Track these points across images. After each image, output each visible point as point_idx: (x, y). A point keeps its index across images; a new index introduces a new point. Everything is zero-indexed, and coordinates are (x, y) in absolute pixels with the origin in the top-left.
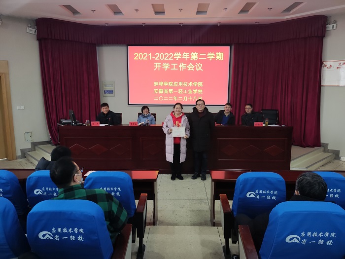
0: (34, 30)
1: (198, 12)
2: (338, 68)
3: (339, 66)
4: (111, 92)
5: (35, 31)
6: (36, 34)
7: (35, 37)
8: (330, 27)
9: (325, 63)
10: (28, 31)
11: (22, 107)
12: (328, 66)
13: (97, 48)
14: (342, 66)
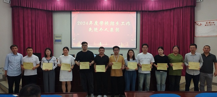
2: (206, 25)
3: (206, 24)
5: (10, 1)
6: (10, 3)
7: (9, 5)
9: (197, 23)
12: (199, 24)
14: (208, 24)
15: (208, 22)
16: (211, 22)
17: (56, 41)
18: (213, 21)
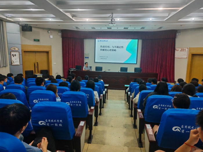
0: (61, 34)
1: (124, 28)
4: (88, 58)
7: (61, 36)
8: (177, 34)
9: (176, 49)
10: (59, 34)
11: (55, 63)
13: (84, 40)
14: (182, 50)
15: (182, 49)
16: (184, 49)
17: (86, 57)
18: (185, 49)
